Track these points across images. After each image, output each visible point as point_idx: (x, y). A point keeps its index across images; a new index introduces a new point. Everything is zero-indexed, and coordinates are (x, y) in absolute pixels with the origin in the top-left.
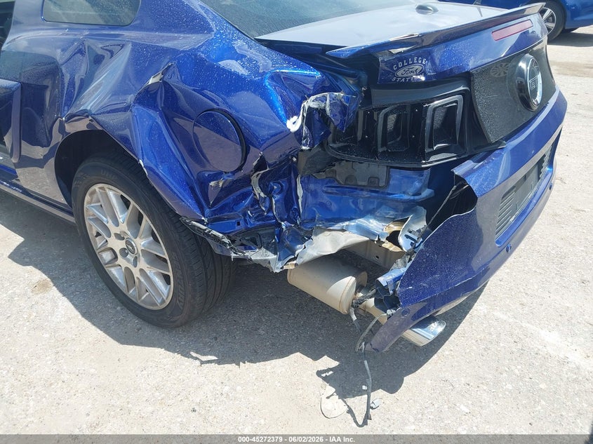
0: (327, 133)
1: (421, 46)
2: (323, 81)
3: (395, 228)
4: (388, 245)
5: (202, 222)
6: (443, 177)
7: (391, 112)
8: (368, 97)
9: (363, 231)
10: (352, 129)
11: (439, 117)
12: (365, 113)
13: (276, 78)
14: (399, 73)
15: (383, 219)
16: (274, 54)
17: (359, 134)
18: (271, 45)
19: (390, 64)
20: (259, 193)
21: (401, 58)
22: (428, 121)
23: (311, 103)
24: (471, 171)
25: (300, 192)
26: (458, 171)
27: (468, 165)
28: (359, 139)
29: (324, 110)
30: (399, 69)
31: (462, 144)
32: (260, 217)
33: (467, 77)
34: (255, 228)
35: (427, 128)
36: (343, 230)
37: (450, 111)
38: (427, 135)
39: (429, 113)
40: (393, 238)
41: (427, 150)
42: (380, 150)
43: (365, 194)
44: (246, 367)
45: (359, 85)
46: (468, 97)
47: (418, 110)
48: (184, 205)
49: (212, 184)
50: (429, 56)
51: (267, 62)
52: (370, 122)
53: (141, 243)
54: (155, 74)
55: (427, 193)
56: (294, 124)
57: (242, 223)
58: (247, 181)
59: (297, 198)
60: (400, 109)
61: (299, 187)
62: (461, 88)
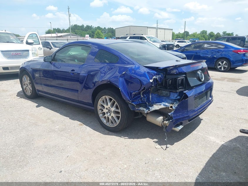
0: (157, 84)
1: (176, 67)
2: (157, 74)
3: (172, 105)
4: (170, 108)
5: (130, 101)
6: (181, 93)
7: (170, 80)
8: (165, 77)
9: (164, 105)
10: (162, 84)
11: (180, 81)
12: (165, 80)
13: (148, 73)
14: (171, 72)
15: (169, 103)
16: (146, 69)
17: (164, 84)
18: (146, 67)
19: (170, 70)
20: (142, 96)
21: (172, 69)
22: (178, 82)
23: (154, 77)
24: (187, 92)
25: (151, 97)
26: (184, 92)
27: (187, 91)
28: (164, 85)
29: (157, 79)
30: (171, 71)
31: (185, 87)
32: (142, 101)
33: (185, 73)
34: (141, 104)
35: (178, 83)
36: (160, 105)
37: (182, 80)
38: (178, 84)
39: (178, 80)
40: (171, 107)
41: (178, 88)
42: (168, 88)
43: (165, 98)
44: (135, 140)
45: (164, 74)
46: (186, 77)
47: (176, 80)
48: (126, 97)
49: (133, 93)
50: (177, 69)
51: (146, 70)
52: (166, 82)
53: (113, 109)
54: (124, 72)
55: (178, 97)
56: (151, 81)
57: (138, 102)
58: (140, 93)
59: (150, 98)
60: (172, 79)
61: (150, 95)
62: (184, 75)
